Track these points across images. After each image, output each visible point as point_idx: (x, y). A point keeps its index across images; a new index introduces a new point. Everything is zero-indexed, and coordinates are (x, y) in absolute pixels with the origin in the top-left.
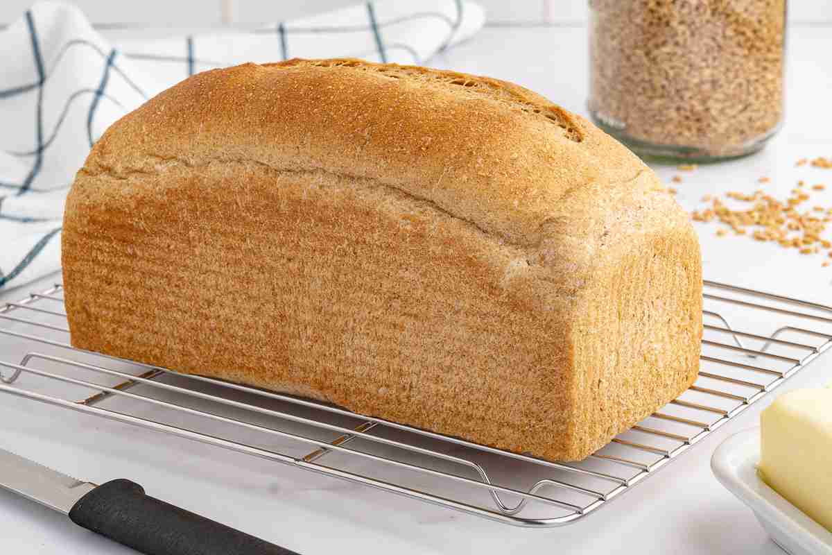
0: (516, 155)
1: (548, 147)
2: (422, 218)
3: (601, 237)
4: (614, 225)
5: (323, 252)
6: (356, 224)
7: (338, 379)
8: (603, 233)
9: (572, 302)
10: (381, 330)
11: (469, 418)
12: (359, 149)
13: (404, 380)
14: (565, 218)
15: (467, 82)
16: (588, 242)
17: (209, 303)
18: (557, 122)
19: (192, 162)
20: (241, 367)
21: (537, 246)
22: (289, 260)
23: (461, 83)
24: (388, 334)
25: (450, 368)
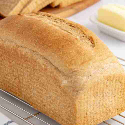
0: (71, 52)
1: (81, 50)
2: (47, 65)
3: (89, 76)
4: (94, 73)
5: (27, 68)
6: (33, 63)
7: (31, 100)
8: (90, 75)
9: (77, 94)
10: (39, 90)
11: (56, 116)
12: (34, 45)
13: (43, 104)
14: (79, 71)
15: (73, 26)
16: (84, 78)
17: (6, 75)
18: (90, 41)
19: (3, 40)
20: (13, 92)
21: (71, 77)
22: (21, 68)
23: (71, 26)
24: (40, 92)
25: (52, 103)
